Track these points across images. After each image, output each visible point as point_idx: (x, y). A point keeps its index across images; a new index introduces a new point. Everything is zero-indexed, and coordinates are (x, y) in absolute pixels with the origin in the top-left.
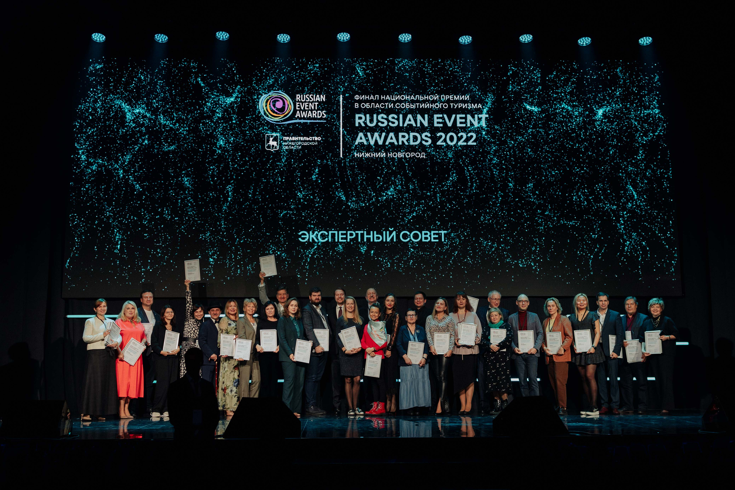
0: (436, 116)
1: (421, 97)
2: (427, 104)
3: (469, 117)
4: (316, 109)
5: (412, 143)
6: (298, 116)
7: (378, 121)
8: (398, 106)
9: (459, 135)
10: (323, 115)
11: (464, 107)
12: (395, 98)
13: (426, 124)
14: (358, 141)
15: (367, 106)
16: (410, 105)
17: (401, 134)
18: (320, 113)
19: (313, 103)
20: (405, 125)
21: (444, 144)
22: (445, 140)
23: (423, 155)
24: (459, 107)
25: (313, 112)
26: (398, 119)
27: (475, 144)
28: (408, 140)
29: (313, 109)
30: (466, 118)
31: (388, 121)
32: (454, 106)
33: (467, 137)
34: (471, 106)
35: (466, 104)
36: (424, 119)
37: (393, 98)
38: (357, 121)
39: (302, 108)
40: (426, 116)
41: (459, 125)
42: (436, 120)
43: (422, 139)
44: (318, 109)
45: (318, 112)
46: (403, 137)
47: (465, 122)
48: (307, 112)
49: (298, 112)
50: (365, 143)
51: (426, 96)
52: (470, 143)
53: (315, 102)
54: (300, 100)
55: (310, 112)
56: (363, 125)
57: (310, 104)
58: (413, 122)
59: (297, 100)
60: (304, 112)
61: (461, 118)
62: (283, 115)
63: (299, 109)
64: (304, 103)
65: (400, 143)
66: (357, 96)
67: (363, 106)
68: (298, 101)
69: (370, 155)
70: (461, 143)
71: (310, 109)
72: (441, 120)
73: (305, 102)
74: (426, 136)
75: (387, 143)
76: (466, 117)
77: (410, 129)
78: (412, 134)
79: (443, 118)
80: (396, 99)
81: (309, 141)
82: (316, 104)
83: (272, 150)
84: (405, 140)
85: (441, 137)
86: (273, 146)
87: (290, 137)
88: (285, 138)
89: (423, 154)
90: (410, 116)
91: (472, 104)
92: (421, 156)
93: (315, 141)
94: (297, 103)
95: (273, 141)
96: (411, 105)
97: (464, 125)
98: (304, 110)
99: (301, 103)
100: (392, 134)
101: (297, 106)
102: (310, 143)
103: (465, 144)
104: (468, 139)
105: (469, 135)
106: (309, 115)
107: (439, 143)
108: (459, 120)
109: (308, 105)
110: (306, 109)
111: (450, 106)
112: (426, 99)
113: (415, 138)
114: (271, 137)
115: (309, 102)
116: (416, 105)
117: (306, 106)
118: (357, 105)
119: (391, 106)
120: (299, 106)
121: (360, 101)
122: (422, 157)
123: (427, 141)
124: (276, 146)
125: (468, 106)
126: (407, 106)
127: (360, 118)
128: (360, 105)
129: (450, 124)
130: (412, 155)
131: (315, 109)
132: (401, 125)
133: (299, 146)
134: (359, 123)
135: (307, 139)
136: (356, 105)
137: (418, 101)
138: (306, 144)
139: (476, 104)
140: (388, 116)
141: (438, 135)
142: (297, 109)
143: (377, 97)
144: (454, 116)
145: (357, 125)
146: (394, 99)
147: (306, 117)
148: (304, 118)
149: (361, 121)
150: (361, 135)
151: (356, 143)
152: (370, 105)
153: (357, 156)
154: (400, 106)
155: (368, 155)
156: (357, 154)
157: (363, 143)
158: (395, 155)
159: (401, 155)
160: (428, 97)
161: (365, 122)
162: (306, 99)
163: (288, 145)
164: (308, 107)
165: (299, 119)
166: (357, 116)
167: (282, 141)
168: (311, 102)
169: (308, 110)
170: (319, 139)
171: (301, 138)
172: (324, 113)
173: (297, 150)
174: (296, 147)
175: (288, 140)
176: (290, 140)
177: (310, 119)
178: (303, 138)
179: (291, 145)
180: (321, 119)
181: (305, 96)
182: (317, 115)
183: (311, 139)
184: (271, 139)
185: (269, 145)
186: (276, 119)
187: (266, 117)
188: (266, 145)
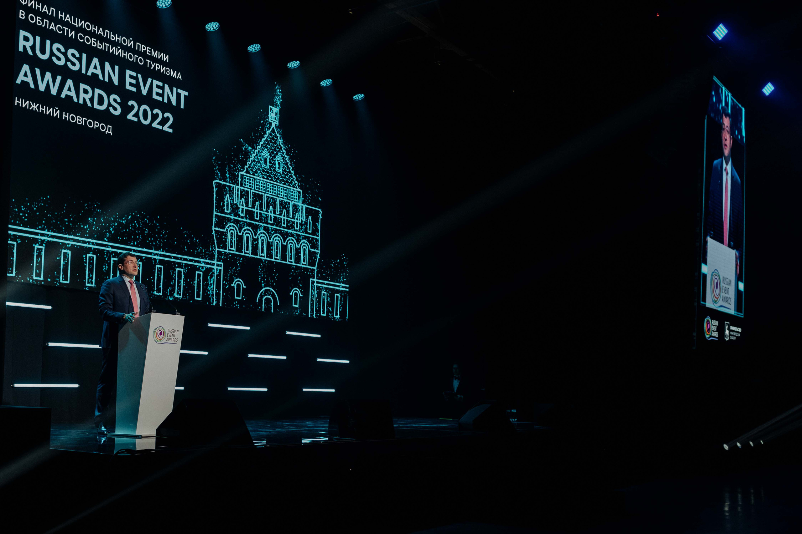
0: (128, 72)
1: (111, 35)
2: (118, 49)
3: (167, 88)
5: (96, 106)
7: (52, 54)
8: (81, 37)
9: (154, 112)
11: (161, 71)
12: (78, 24)
13: (115, 80)
14: (21, 77)
15: (38, 20)
16: (97, 42)
17: (82, 86)
20: (89, 74)
21: (135, 119)
22: (136, 115)
23: (109, 131)
24: (157, 68)
26: (80, 60)
27: (171, 131)
28: (92, 100)
30: (163, 88)
31: (67, 59)
32: (150, 66)
33: (163, 118)
34: (170, 72)
35: (165, 68)
36: (114, 72)
37: (75, 22)
38: (22, 42)
40: (117, 69)
41: (154, 96)
42: (128, 79)
43: (110, 105)
46: (86, 91)
47: (162, 95)
50: (32, 86)
51: (118, 37)
52: (166, 128)
56: (30, 52)
58: (98, 72)
61: (157, 86)
65: (81, 101)
67: (32, 18)
69: (38, 108)
70: (155, 125)
72: (134, 82)
74: (115, 100)
75: (63, 95)
76: (163, 86)
77: (94, 81)
78: (97, 91)
79: (136, 78)
84: (88, 97)
85: (132, 107)
89: (109, 128)
90: (96, 61)
91: (172, 70)
92: (106, 130)
96: (99, 44)
97: (161, 99)
100: (70, 83)
103: (160, 127)
104: (164, 121)
105: (166, 115)
107: (130, 117)
108: (155, 90)
111: (146, 63)
112: (118, 40)
113: (101, 99)
116: (105, 46)
118: (23, 15)
119: (72, 34)
121: (27, 9)
122: (107, 132)
123: (115, 109)
125: (167, 70)
126: (93, 42)
127: (26, 39)
128: (26, 16)
129: (144, 92)
130: (95, 126)
132: (84, 71)
134: (24, 47)
136: (20, 14)
137: (107, 40)
139: (176, 72)
140: (66, 50)
141: (130, 103)
143: (53, 11)
144: (150, 80)
145: (21, 49)
146: (76, 24)
149: (28, 45)
150: (26, 68)
151: (18, 81)
152: (43, 21)
153: (18, 104)
154: (84, 38)
155: (34, 107)
156: (18, 100)
157: (28, 83)
158: (73, 118)
159: (80, 120)
160: (120, 39)
161: (33, 48)
166: (22, 33)
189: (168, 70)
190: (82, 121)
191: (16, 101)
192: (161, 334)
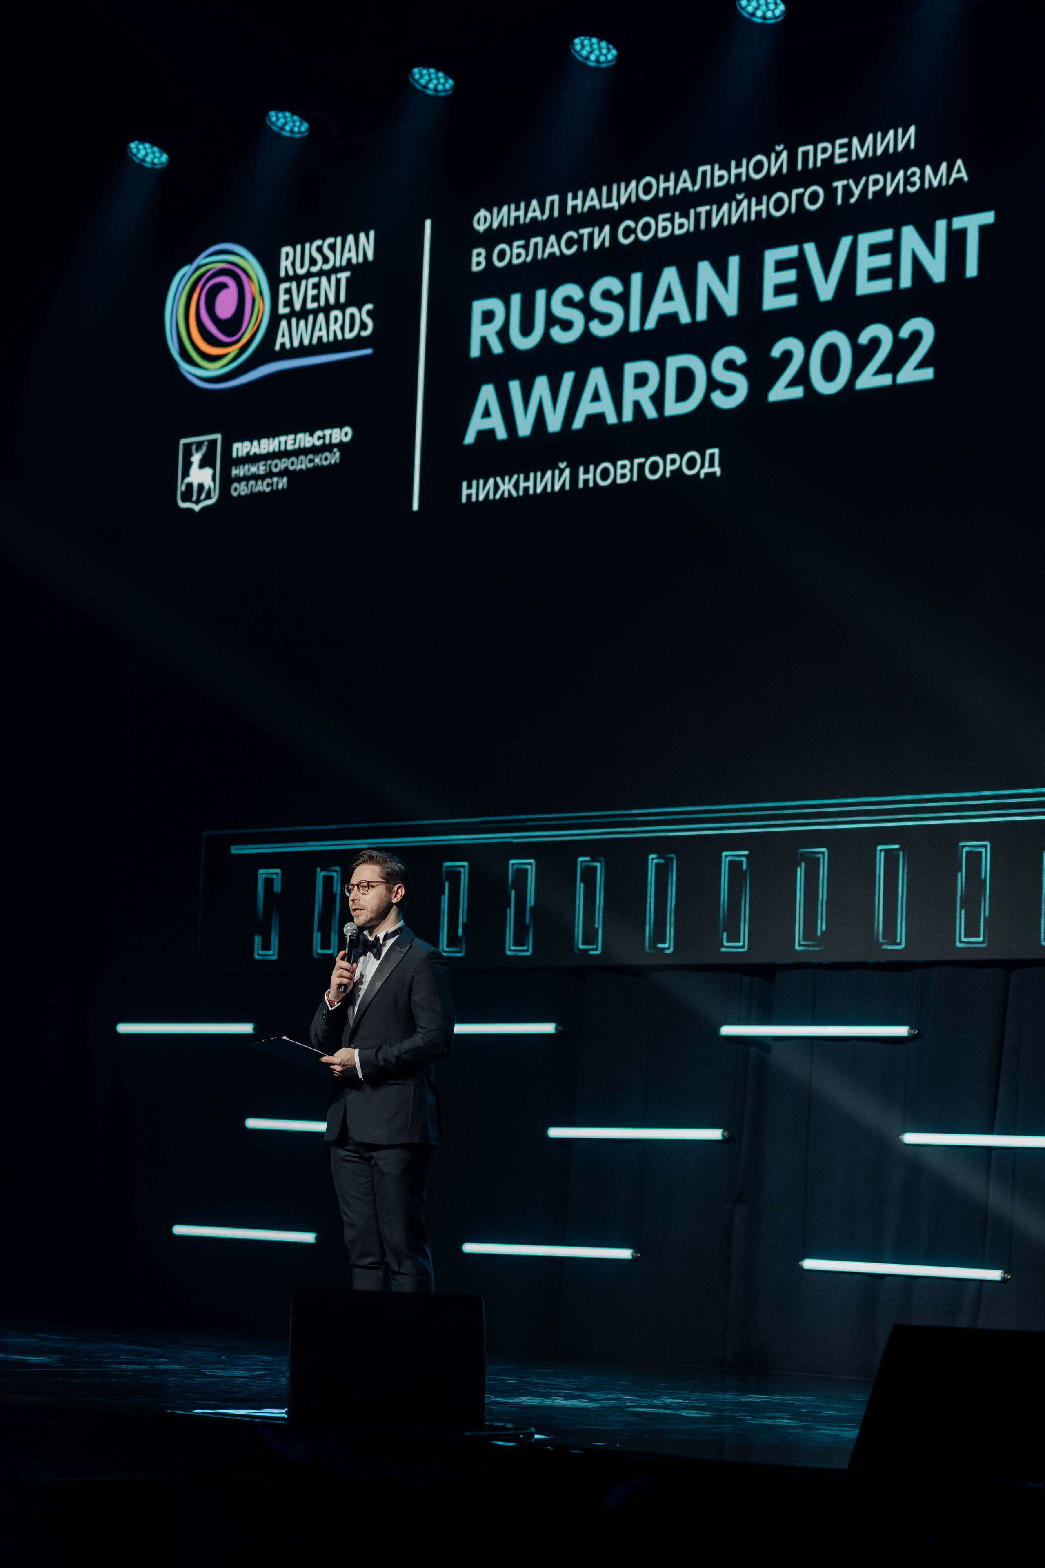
0: (771, 256)
1: (718, 173)
2: (739, 203)
3: (910, 237)
4: (342, 299)
5: (673, 408)
6: (283, 345)
7: (551, 320)
8: (628, 232)
9: (864, 339)
10: (364, 326)
11: (889, 191)
12: (618, 199)
13: (730, 305)
14: (477, 424)
15: (516, 252)
16: (671, 220)
17: (631, 369)
18: (352, 316)
19: (333, 278)
20: (651, 322)
21: (798, 393)
22: (802, 378)
23: (712, 465)
24: (872, 189)
25: (335, 313)
26: (623, 300)
27: (928, 374)
28: (658, 399)
29: (332, 300)
30: (893, 247)
31: (590, 314)
32: (848, 193)
33: (897, 340)
34: (922, 178)
35: (901, 174)
36: (723, 278)
37: (609, 200)
38: (478, 330)
39: (298, 307)
40: (734, 262)
41: (864, 287)
42: (771, 278)
43: (713, 384)
44: (349, 303)
45: (348, 311)
46: (641, 380)
47: (893, 271)
48: (311, 318)
49: (284, 324)
50: (501, 434)
51: (738, 166)
52: (909, 374)
53: (342, 269)
54: (291, 273)
55: (321, 317)
56: (497, 348)
57: (324, 280)
58: (679, 304)
59: (282, 274)
60: (302, 323)
61: (875, 250)
62: (234, 350)
63: (287, 310)
64: (303, 283)
65: (628, 416)
66: (483, 213)
67: (502, 255)
68: (288, 278)
69: (516, 486)
70: (868, 380)
71: (322, 303)
72: (790, 276)
73: (309, 275)
74: (729, 365)
75: (578, 423)
76: (897, 236)
78: (674, 364)
79: (800, 263)
80: (623, 200)
81: (314, 449)
82: (344, 276)
83: (197, 508)
84: (644, 395)
85: (787, 356)
86: (201, 485)
87: (255, 443)
88: (239, 445)
89: (712, 456)
90: (670, 276)
91: (928, 168)
92: (702, 466)
93: (328, 448)
94: (283, 286)
95: (202, 465)
96: (678, 221)
97: (885, 285)
98: (303, 314)
99: (294, 285)
100: (597, 377)
101: (283, 297)
102: (317, 460)
103: (885, 380)
104: (899, 355)
105: (905, 332)
106: (317, 334)
107: (778, 392)
108: (865, 262)
109: (317, 286)
110: (311, 305)
111: (831, 195)
112: (738, 176)
113: (685, 379)
114: (197, 450)
115: (321, 273)
116: (698, 216)
117: (311, 292)
118: (481, 259)
119: (602, 237)
120: (287, 297)
121: (491, 238)
122: (706, 470)
123: (729, 390)
124: (209, 487)
125: (907, 181)
126: (662, 226)
127: (488, 317)
128: (489, 258)
129: (826, 290)
130: (669, 468)
131: (338, 306)
132: (634, 326)
133: (280, 474)
134: (484, 341)
135: (306, 440)
136: (475, 259)
137: (705, 195)
138: (301, 464)
139: (944, 166)
140: (587, 292)
141: (776, 352)
142: (283, 310)
143: (553, 203)
144: (845, 242)
145: (476, 351)
146: (615, 204)
147: (306, 342)
148: (303, 351)
149: (490, 331)
150: (487, 394)
151: (469, 439)
152: (526, 247)
153: (469, 496)
154: (634, 231)
155: (506, 487)
156: (469, 487)
157: (491, 432)
158: (605, 474)
159: (626, 471)
160: (743, 170)
161: (503, 334)
162: (313, 262)
163: (247, 479)
164: (316, 298)
165: (287, 353)
166: (479, 307)
167: (229, 462)
168: (328, 274)
169: (315, 312)
170: (346, 434)
171: (289, 442)
172: (369, 313)
173: (275, 493)
174: (272, 484)
175: (248, 453)
176: (255, 454)
177: (321, 348)
178: (295, 440)
179: (256, 477)
180: (358, 343)
181: (311, 249)
182: (342, 328)
183: (319, 438)
184: (196, 458)
185: (190, 486)
186: (215, 369)
187: (184, 367)
188: (181, 488)
189: (913, 174)
190: (631, 470)
191: (465, 492)
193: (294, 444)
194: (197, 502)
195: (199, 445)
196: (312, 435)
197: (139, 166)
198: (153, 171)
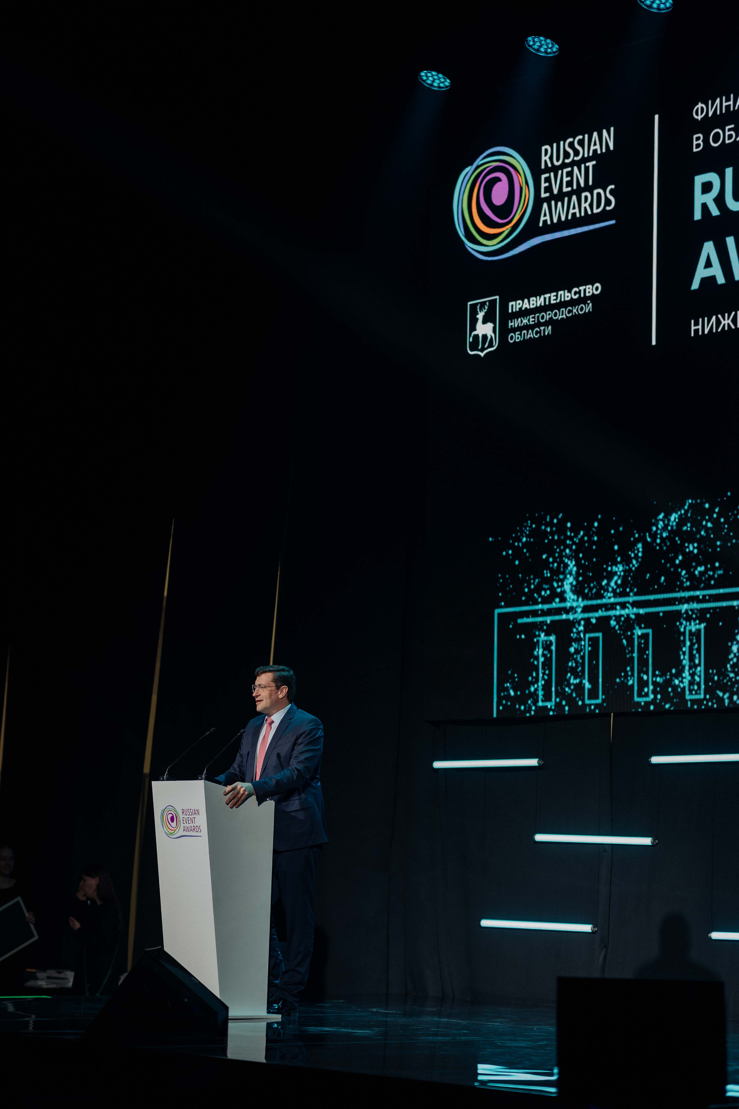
4: (591, 183)
6: (545, 222)
10: (608, 202)
14: (701, 273)
15: (728, 134)
18: (599, 195)
19: (583, 166)
25: (585, 194)
29: (582, 184)
38: (699, 199)
39: (556, 191)
44: (595, 186)
45: (595, 192)
48: (566, 199)
49: (545, 205)
50: (721, 280)
53: (589, 159)
54: (550, 164)
55: (574, 198)
56: (715, 212)
57: (576, 169)
59: (543, 167)
60: (559, 204)
62: (507, 229)
63: (548, 195)
64: (560, 172)
66: (700, 105)
67: (717, 138)
68: (547, 170)
69: (734, 320)
71: (575, 187)
73: (564, 165)
81: (572, 303)
82: (590, 164)
83: (482, 354)
86: (485, 337)
87: (526, 301)
88: (514, 303)
93: (583, 300)
94: (544, 176)
95: (485, 321)
98: (560, 197)
99: (552, 175)
101: (544, 185)
102: (574, 310)
106: (571, 211)
109: (570, 174)
110: (565, 189)
114: (481, 309)
115: (573, 164)
117: (566, 179)
118: (700, 142)
120: (547, 184)
121: (707, 125)
124: (492, 338)
127: (707, 187)
128: (706, 141)
131: (586, 187)
133: (546, 324)
134: (704, 206)
135: (565, 295)
136: (695, 143)
138: (562, 314)
142: (543, 195)
145: (699, 214)
147: (563, 219)
148: (561, 225)
149: (709, 199)
150: (709, 248)
151: (695, 285)
153: (697, 331)
155: (727, 322)
156: (696, 324)
157: (713, 279)
161: (720, 198)
162: (567, 155)
163: (520, 329)
164: (570, 184)
165: (548, 229)
166: (699, 180)
167: (507, 316)
168: (578, 164)
169: (569, 195)
170: (597, 289)
171: (552, 298)
172: (612, 192)
173: (543, 339)
174: (540, 332)
175: (520, 309)
176: (526, 308)
177: (575, 222)
178: (557, 296)
179: (527, 327)
180: (604, 216)
181: (565, 145)
182: (591, 205)
183: (576, 293)
184: (480, 316)
185: (476, 337)
186: (493, 245)
187: (469, 244)
188: (470, 340)
191: (693, 328)
192: (172, 819)
193: (556, 299)
194: (482, 350)
195: (483, 304)
196: (570, 291)
197: (429, 90)
198: (440, 93)
